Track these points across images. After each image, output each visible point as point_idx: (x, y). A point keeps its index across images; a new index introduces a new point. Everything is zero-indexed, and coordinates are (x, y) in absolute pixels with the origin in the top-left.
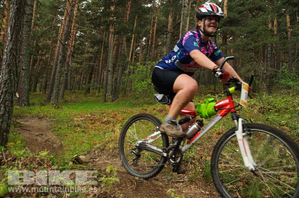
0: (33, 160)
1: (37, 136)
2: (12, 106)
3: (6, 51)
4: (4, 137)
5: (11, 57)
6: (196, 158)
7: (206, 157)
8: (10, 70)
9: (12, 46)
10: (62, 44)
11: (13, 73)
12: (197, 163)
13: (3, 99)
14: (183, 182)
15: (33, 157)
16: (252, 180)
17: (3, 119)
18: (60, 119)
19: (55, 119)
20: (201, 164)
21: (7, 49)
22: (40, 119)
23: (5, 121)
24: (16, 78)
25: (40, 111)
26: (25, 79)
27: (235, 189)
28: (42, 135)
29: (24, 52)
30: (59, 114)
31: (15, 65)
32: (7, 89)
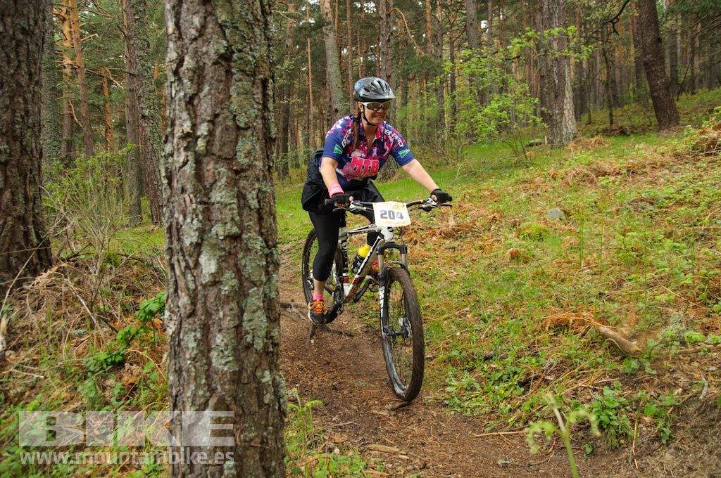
4: (268, 398)
13: (212, 123)
17: (238, 272)
23: (254, 284)
32: (225, 43)
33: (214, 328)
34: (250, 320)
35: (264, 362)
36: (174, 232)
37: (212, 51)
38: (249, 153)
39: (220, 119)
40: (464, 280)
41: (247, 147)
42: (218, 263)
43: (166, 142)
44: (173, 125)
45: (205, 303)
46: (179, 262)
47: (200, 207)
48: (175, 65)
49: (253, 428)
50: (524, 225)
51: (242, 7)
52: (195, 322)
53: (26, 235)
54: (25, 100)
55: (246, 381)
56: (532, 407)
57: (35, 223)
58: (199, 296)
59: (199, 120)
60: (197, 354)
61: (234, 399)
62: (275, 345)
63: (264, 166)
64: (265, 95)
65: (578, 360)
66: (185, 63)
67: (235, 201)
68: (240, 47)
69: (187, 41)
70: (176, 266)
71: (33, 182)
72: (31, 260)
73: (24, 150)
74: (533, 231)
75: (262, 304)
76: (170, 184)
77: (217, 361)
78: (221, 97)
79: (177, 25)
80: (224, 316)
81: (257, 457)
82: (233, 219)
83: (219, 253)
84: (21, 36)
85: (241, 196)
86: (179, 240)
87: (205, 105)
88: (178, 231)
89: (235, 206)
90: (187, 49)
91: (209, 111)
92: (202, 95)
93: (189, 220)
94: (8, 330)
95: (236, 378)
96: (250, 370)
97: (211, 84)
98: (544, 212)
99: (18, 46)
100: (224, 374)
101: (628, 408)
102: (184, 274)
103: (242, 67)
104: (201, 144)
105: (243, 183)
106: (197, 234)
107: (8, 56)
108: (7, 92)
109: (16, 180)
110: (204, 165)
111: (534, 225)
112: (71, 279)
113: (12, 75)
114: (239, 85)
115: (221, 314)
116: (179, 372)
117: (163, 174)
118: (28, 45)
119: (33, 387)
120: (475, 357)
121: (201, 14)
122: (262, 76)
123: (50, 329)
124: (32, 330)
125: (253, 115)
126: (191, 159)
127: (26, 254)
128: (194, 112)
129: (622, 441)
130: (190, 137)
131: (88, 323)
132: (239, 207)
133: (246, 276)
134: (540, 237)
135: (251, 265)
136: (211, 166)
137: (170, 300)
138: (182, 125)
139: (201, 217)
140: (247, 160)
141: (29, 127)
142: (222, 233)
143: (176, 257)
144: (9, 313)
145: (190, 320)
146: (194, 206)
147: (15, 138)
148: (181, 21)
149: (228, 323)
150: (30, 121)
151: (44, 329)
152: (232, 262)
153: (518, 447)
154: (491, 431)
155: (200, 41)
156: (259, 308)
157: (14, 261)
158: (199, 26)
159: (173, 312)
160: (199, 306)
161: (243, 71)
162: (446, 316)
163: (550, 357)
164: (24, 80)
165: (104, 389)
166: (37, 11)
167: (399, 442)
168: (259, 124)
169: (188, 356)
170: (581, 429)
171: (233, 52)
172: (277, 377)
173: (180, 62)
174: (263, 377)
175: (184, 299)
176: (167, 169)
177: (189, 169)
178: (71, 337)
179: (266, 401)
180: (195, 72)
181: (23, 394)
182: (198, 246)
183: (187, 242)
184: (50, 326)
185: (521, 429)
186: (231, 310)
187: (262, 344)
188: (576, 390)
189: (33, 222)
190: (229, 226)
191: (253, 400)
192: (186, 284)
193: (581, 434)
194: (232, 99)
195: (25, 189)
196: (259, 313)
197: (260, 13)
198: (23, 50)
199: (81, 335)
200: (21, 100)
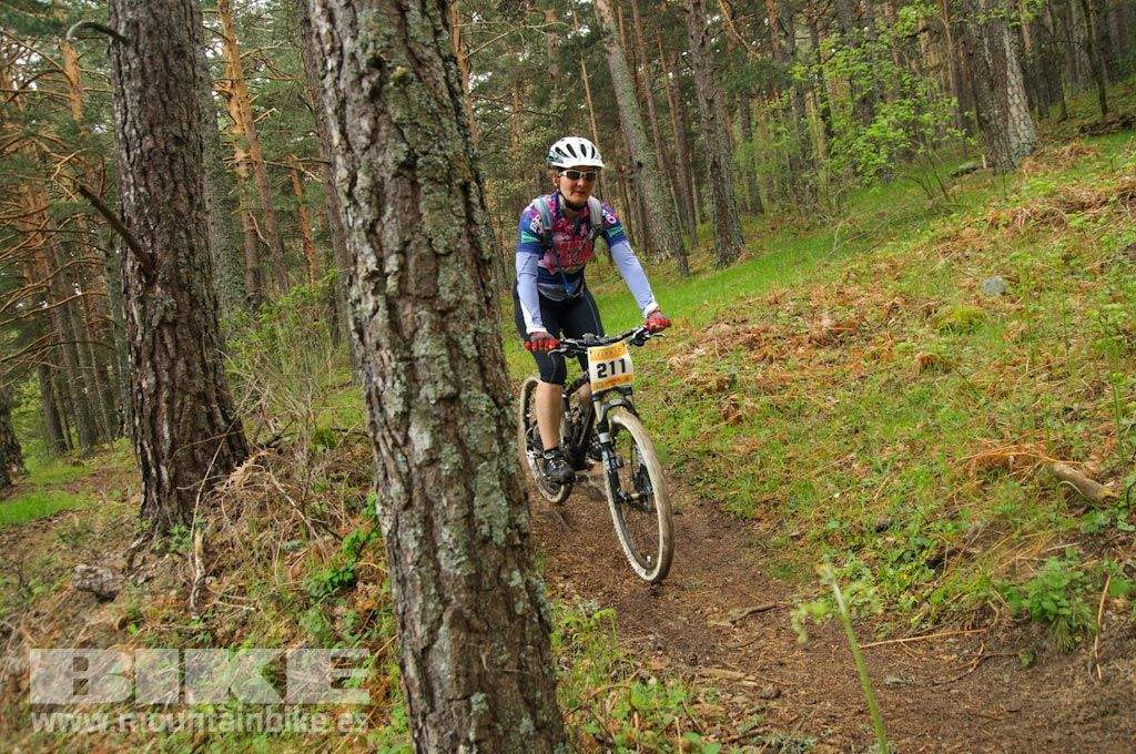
4: (520, 608)
13: (403, 252)
17: (461, 444)
23: (483, 457)
32: (404, 145)
33: (438, 521)
34: (483, 506)
35: (511, 561)
36: (375, 400)
37: (390, 161)
38: (456, 285)
39: (412, 247)
40: (848, 411)
41: (452, 279)
42: (432, 435)
43: (350, 284)
44: (355, 262)
45: (423, 489)
46: (383, 437)
47: (402, 366)
48: (348, 185)
49: (504, 648)
50: (943, 310)
51: (420, 95)
52: (413, 515)
53: (211, 417)
54: (187, 232)
55: (488, 586)
56: (946, 597)
57: (220, 400)
58: (415, 481)
59: (385, 253)
60: (420, 557)
61: (476, 610)
62: (524, 536)
63: (479, 299)
64: (468, 204)
65: (1019, 520)
66: (359, 181)
67: (444, 351)
68: (424, 149)
69: (357, 152)
70: (382, 445)
71: (210, 344)
72: (221, 452)
73: (193, 302)
74: (956, 319)
75: (498, 483)
76: (362, 338)
77: (447, 563)
78: (410, 217)
79: (343, 133)
80: (449, 505)
81: (516, 687)
82: (444, 376)
83: (432, 422)
84: (174, 149)
85: (452, 344)
86: (382, 410)
87: (390, 233)
88: (379, 398)
89: (445, 359)
90: (359, 162)
91: (396, 239)
92: (384, 219)
93: (389, 384)
94: (205, 550)
95: (474, 584)
96: (491, 571)
97: (394, 203)
98: (977, 284)
99: (172, 162)
100: (457, 579)
101: (1089, 587)
102: (392, 455)
103: (431, 175)
104: (391, 283)
105: (452, 326)
106: (402, 400)
107: (162, 178)
108: (165, 226)
109: (189, 344)
110: (400, 310)
111: (958, 308)
112: (275, 471)
113: (169, 203)
114: (429, 197)
115: (445, 501)
116: (402, 582)
117: (352, 328)
118: (183, 158)
119: (244, 624)
120: (864, 528)
121: (370, 115)
122: (460, 180)
123: (255, 544)
124: (233, 546)
125: (455, 234)
126: (382, 304)
127: (214, 444)
128: (379, 242)
129: (1078, 639)
130: (377, 276)
131: (303, 531)
132: (451, 359)
133: (473, 448)
134: (970, 326)
135: (477, 433)
136: (408, 310)
137: (380, 490)
138: (365, 262)
139: (403, 378)
140: (453, 296)
141: (197, 269)
142: (433, 396)
143: (379, 434)
144: (202, 526)
145: (407, 514)
146: (393, 364)
147: (182, 287)
148: (348, 127)
149: (452, 513)
150: (197, 260)
151: (248, 545)
152: (451, 432)
153: (924, 659)
154: (885, 638)
155: (373, 150)
156: (494, 488)
157: (199, 454)
158: (369, 130)
159: (385, 505)
160: (415, 493)
161: (432, 180)
162: (820, 469)
163: (975, 518)
164: (183, 207)
165: (333, 620)
166: (190, 108)
167: (745, 664)
168: (464, 244)
169: (409, 560)
170: (1018, 624)
171: (416, 157)
172: (533, 579)
173: (353, 180)
174: (511, 580)
175: (396, 487)
176: (356, 320)
177: (381, 318)
178: (283, 553)
179: (519, 612)
180: (371, 192)
181: (233, 633)
182: (404, 416)
183: (391, 413)
184: (255, 539)
185: (929, 632)
186: (457, 494)
187: (503, 536)
188: (1013, 566)
189: (217, 398)
190: (440, 385)
191: (500, 611)
192: (396, 466)
193: (1018, 632)
194: (424, 219)
195: (202, 353)
196: (495, 495)
197: (447, 96)
198: (178, 167)
199: (295, 549)
200: (182, 234)
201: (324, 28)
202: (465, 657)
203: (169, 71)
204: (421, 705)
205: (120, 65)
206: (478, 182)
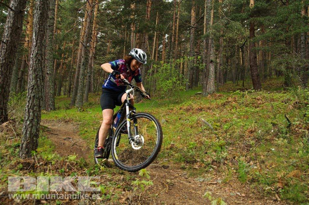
0: (63, 164)
1: (65, 139)
2: (40, 111)
3: (32, 57)
4: (34, 142)
5: (37, 62)
6: (229, 158)
7: (239, 157)
8: (37, 75)
9: (38, 51)
10: (84, 46)
11: (39, 78)
12: (230, 164)
13: (32, 104)
14: (216, 184)
15: (63, 161)
16: (293, 181)
17: (32, 124)
18: (86, 122)
19: (81, 123)
20: (234, 164)
21: (33, 55)
22: (67, 123)
23: (34, 126)
24: (42, 83)
25: (66, 115)
26: (50, 84)
27: (274, 191)
28: (69, 138)
29: (48, 57)
30: (84, 117)
31: (40, 70)
32: (34, 94)
34: (33, 130)
37: (32, 95)
42: (30, 122)
45: (27, 127)
52: (25, 130)
53: (2, 112)
57: (5, 110)
71: (6, 99)
72: (2, 119)
73: (5, 91)
77: (27, 135)
78: (33, 101)
80: (29, 129)
82: (32, 117)
86: (25, 119)
87: (31, 102)
88: (25, 117)
93: (27, 116)
95: (30, 138)
96: (32, 137)
97: (32, 99)
99: (8, 66)
100: (28, 137)
102: (25, 123)
103: (36, 97)
104: (29, 107)
105: (35, 112)
106: (27, 118)
107: (5, 68)
112: (12, 125)
113: (5, 73)
114: (35, 100)
118: (10, 65)
122: (39, 98)
123: (4, 137)
125: (37, 103)
127: (1, 117)
128: (29, 103)
130: (28, 106)
132: (34, 115)
136: (30, 110)
140: (35, 109)
142: (31, 119)
147: (3, 88)
149: (29, 130)
150: (8, 84)
164: (8, 74)
173: (28, 96)
175: (24, 127)
177: (27, 110)
180: (30, 97)
182: (27, 120)
195: (4, 101)
199: (12, 139)
200: (6, 79)
201: (29, 81)
202: (27, 145)
203: (12, 50)
204: (21, 149)
205: (2, 46)
206: (42, 98)
